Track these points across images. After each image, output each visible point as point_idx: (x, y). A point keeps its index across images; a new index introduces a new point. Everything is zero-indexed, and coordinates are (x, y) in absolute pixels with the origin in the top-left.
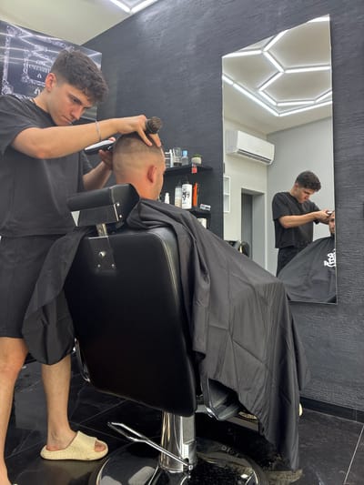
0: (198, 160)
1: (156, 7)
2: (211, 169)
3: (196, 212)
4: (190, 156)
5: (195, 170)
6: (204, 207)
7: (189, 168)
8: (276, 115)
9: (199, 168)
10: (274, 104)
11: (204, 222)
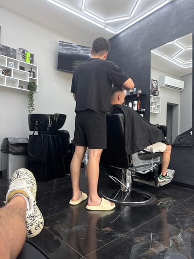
0: (140, 92)
1: (126, 31)
2: (146, 95)
3: (139, 112)
4: (137, 90)
5: (138, 96)
6: (142, 110)
7: (136, 95)
8: (184, 68)
9: (140, 95)
10: (182, 63)
11: (142, 115)
